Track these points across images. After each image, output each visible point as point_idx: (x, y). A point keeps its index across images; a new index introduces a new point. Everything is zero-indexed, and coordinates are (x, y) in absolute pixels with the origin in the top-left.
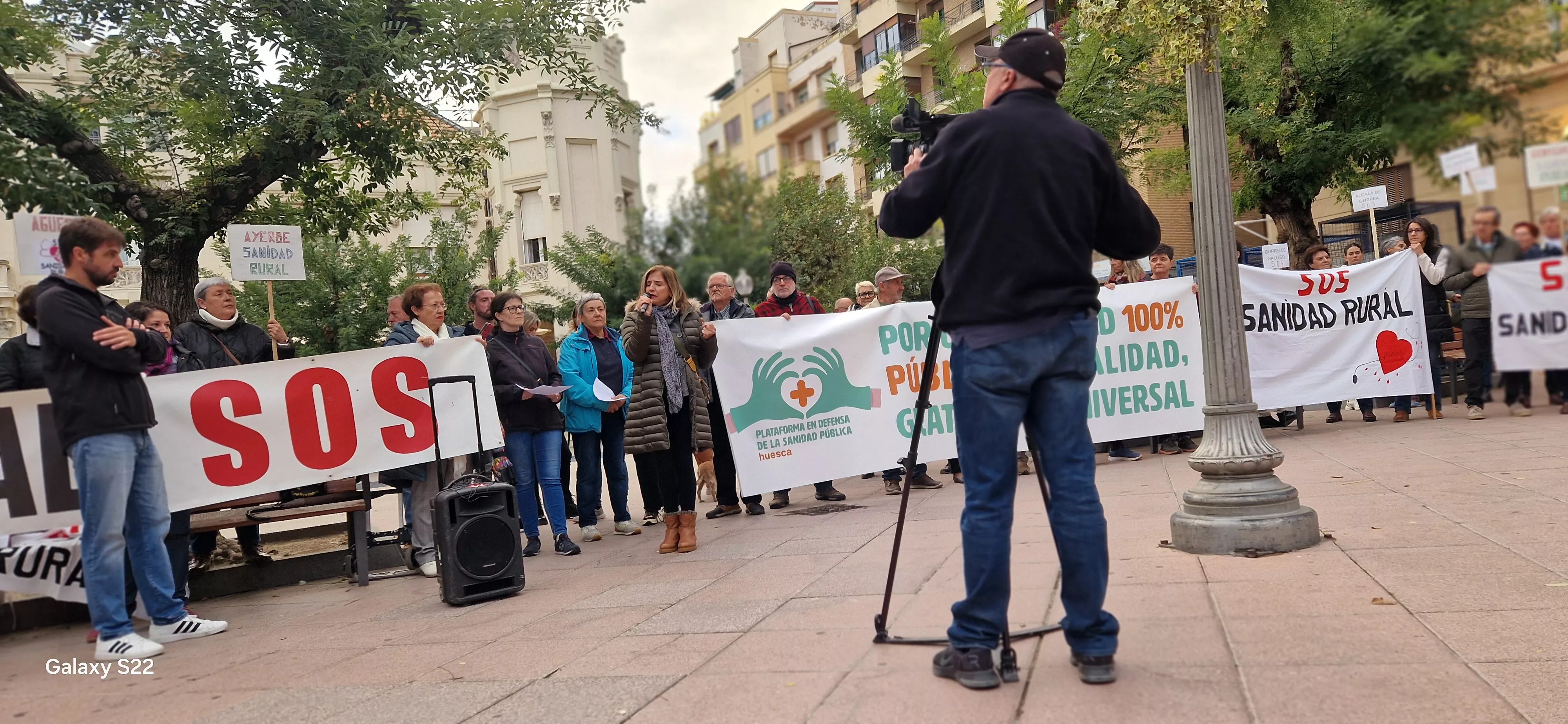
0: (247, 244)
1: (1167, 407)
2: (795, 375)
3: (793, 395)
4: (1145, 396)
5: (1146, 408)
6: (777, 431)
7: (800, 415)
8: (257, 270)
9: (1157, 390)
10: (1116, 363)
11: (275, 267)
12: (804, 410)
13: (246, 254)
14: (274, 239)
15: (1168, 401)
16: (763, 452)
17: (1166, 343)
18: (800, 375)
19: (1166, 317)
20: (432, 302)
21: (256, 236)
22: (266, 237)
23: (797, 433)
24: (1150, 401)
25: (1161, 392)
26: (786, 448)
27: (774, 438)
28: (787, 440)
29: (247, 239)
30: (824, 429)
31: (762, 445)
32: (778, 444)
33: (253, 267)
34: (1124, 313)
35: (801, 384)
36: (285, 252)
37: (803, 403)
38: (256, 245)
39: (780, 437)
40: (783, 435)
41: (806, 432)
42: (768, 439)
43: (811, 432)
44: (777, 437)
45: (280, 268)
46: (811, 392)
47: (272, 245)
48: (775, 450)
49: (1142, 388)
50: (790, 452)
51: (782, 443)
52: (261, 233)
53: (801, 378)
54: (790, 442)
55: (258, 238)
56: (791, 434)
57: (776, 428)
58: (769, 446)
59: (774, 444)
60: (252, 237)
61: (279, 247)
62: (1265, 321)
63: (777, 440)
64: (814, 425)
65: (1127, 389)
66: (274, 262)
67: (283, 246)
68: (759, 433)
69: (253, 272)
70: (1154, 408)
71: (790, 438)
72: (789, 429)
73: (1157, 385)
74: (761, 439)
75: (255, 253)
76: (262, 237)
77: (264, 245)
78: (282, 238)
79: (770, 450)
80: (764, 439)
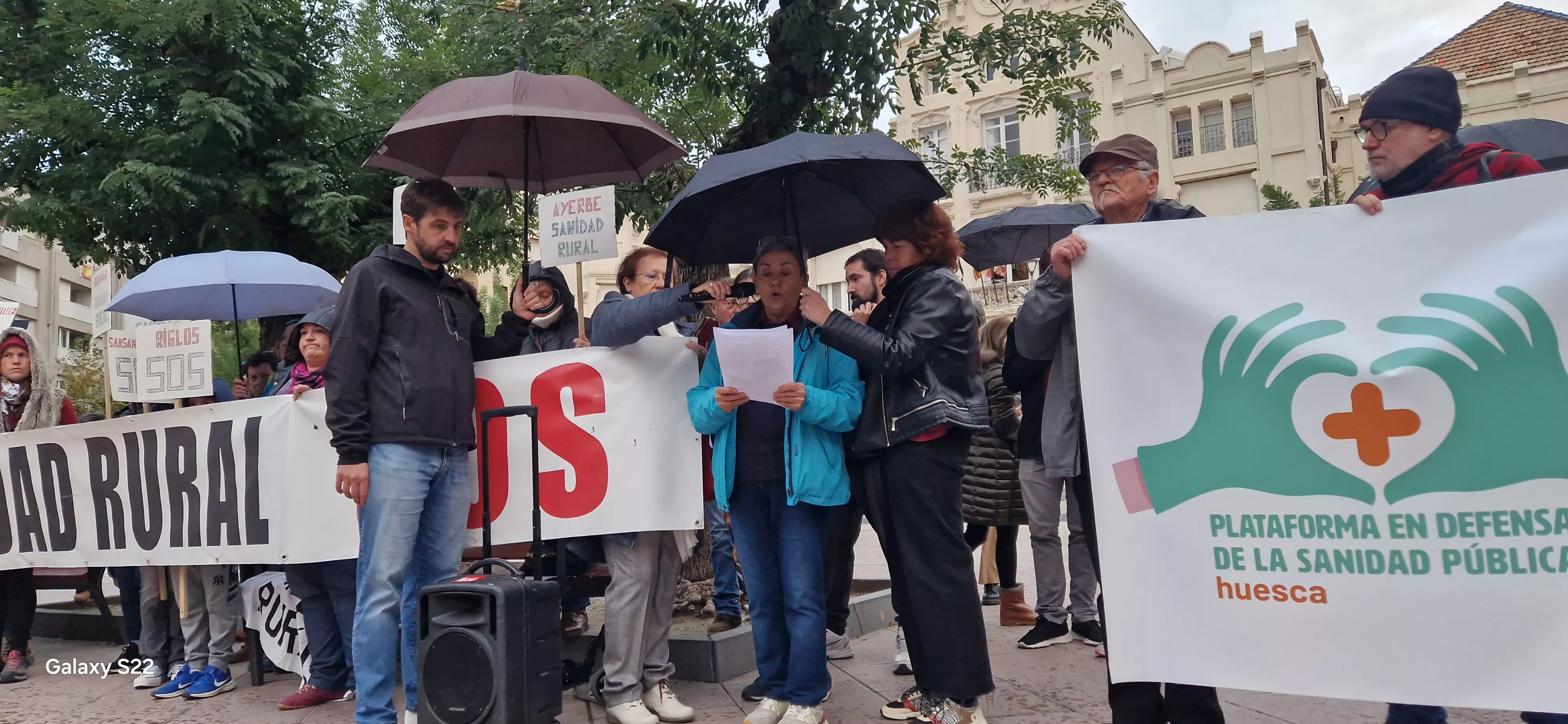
0: (557, 220)
3: (1337, 426)
6: (1279, 527)
7: (1360, 491)
8: (565, 251)
11: (584, 244)
12: (1377, 476)
13: (554, 232)
14: (584, 208)
16: (1230, 576)
21: (565, 207)
22: (574, 207)
23: (1348, 543)
26: (1310, 580)
27: (1266, 545)
28: (1311, 557)
29: (556, 213)
30: (1459, 543)
31: (1227, 558)
32: (1280, 564)
33: (561, 248)
36: (594, 222)
37: (1374, 455)
38: (564, 219)
39: (1290, 546)
40: (1297, 541)
41: (1385, 544)
42: (1248, 544)
43: (1405, 546)
44: (1276, 542)
45: (590, 244)
47: (581, 216)
48: (1270, 579)
50: (1320, 596)
51: (1294, 562)
52: (570, 205)
54: (1323, 565)
55: (567, 210)
56: (1329, 545)
57: (1273, 518)
58: (1249, 561)
59: (1266, 561)
60: (562, 211)
61: (588, 217)
63: (1276, 552)
64: (1417, 526)
66: (583, 237)
67: (593, 215)
68: (1218, 522)
69: (561, 254)
71: (1321, 553)
72: (1320, 526)
74: (1224, 540)
75: (563, 229)
76: (571, 207)
77: (572, 218)
78: (592, 206)
79: (1250, 577)
80: (1237, 542)
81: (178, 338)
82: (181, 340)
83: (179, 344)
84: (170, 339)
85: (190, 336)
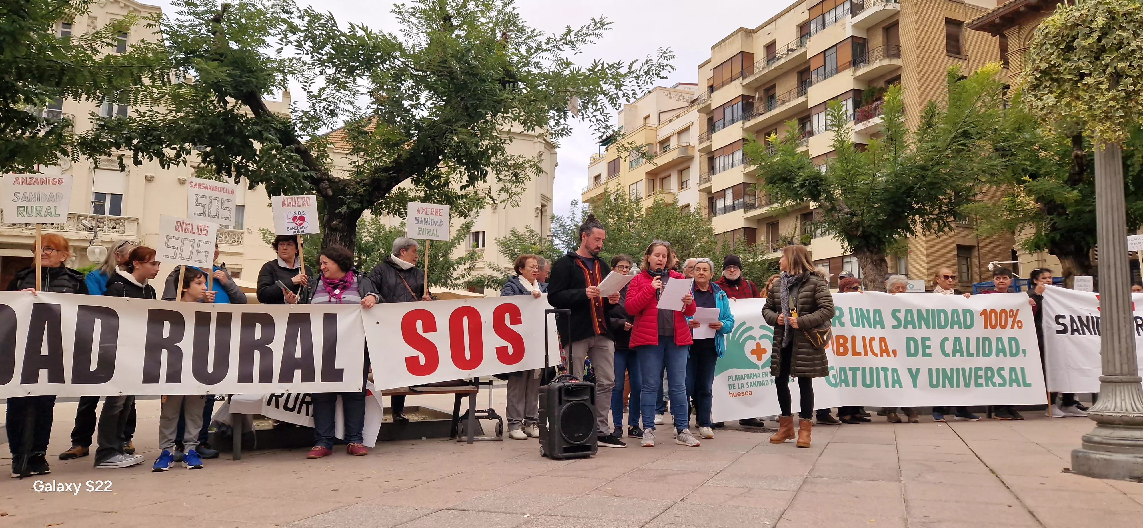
0: (418, 215)
1: (1011, 385)
2: (753, 338)
3: (753, 352)
4: (993, 375)
5: (994, 385)
6: (743, 377)
7: (757, 367)
8: (421, 232)
9: (1002, 372)
10: (973, 350)
11: (432, 231)
12: (760, 364)
13: (417, 222)
14: (434, 213)
15: (1011, 381)
16: (732, 391)
17: (1010, 339)
18: (757, 339)
19: (1010, 321)
20: (531, 265)
21: (424, 209)
22: (429, 211)
23: (755, 380)
24: (997, 380)
25: (1006, 374)
26: (749, 390)
27: (740, 382)
28: (748, 384)
29: (418, 212)
31: (732, 387)
32: (743, 386)
33: (420, 230)
34: (981, 314)
35: (758, 345)
36: (439, 222)
37: (759, 359)
38: (423, 216)
39: (745, 382)
40: (746, 380)
41: (761, 379)
42: (736, 382)
43: (764, 379)
44: (742, 381)
45: (435, 231)
46: (764, 351)
47: (432, 217)
48: (741, 391)
49: (991, 370)
50: (750, 393)
51: (745, 386)
52: (426, 209)
53: (758, 341)
54: (751, 386)
55: (425, 212)
56: (752, 380)
57: (742, 375)
58: (736, 387)
59: (740, 386)
60: (421, 211)
61: (436, 218)
62: (1075, 328)
63: (742, 384)
65: (981, 369)
66: (432, 228)
67: (438, 218)
68: (730, 378)
69: (419, 233)
70: (1000, 385)
71: (751, 383)
72: (750, 376)
73: (1002, 369)
74: (731, 382)
75: (421, 221)
76: (427, 211)
77: (427, 217)
78: (438, 213)
79: (737, 391)
80: (734, 382)
81: (192, 229)
82: (195, 230)
83: (193, 233)
84: (186, 228)
85: (201, 230)
